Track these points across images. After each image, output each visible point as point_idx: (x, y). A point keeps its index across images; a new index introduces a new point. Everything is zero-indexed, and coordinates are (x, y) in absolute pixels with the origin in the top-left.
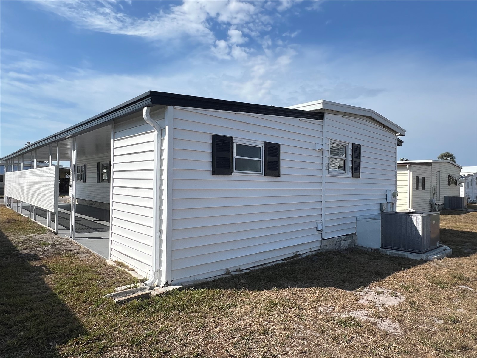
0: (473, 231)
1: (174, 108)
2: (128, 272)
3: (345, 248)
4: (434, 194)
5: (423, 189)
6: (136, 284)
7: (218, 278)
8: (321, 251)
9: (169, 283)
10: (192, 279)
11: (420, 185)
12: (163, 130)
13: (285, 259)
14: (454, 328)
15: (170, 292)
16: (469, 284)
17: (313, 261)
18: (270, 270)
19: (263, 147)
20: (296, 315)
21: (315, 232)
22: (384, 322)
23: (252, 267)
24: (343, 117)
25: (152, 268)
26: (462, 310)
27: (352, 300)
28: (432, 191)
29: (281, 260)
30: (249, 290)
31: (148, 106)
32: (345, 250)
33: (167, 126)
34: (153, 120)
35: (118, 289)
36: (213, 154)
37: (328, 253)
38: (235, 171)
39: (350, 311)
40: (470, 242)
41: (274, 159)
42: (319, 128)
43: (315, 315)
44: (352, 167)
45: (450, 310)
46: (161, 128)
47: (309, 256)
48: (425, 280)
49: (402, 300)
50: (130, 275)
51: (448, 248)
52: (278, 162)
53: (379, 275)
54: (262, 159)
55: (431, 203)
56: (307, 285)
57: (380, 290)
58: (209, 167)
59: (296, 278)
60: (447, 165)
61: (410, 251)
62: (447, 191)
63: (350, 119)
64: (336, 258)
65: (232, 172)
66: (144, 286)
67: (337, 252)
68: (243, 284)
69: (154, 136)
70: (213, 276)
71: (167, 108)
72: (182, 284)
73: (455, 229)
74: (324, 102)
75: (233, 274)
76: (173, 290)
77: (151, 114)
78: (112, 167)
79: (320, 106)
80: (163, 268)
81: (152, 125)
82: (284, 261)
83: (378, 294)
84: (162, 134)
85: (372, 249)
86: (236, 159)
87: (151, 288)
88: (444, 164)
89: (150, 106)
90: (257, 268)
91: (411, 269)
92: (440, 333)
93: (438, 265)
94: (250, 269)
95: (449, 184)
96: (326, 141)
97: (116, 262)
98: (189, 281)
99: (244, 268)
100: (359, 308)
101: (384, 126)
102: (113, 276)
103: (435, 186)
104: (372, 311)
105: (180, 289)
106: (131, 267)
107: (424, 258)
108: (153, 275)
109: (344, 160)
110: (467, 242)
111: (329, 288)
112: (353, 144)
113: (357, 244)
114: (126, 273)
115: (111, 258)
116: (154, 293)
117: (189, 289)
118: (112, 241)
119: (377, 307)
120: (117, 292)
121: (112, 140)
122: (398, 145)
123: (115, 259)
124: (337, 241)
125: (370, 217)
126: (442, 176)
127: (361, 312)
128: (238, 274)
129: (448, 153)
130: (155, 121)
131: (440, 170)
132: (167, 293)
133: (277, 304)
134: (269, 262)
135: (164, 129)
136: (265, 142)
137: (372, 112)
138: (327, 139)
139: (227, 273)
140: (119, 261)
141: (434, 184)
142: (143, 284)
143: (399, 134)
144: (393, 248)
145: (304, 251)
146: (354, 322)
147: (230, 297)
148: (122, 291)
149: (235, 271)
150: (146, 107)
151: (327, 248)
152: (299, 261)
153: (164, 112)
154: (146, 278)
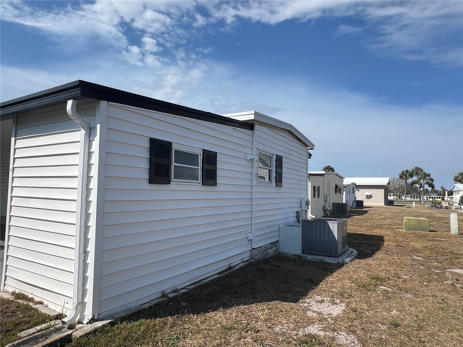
0: (363, 233)
1: (108, 104)
2: (34, 306)
3: (271, 255)
4: (326, 201)
5: (318, 197)
6: (49, 324)
7: (154, 304)
8: (252, 261)
9: (95, 318)
10: (124, 308)
11: (316, 193)
12: (92, 130)
13: (220, 273)
14: (400, 333)
15: (99, 330)
16: (385, 283)
17: (247, 273)
18: (208, 286)
19: (200, 154)
20: (256, 341)
21: (246, 242)
22: (340, 335)
23: (188, 286)
24: (269, 129)
25: (72, 299)
26: (395, 312)
27: (301, 314)
28: (325, 199)
29: (217, 274)
30: (194, 314)
31: (74, 98)
32: (272, 257)
33: (99, 125)
34: (80, 117)
35: (23, 334)
36: (151, 160)
37: (258, 262)
38: (173, 180)
39: (305, 327)
40: (366, 244)
41: (211, 167)
42: (249, 138)
43: (272, 336)
44: (276, 177)
45: (386, 313)
46: (89, 127)
47: (243, 267)
48: (351, 284)
49: (343, 308)
50: (38, 311)
51: (354, 250)
52: (215, 171)
53: (312, 282)
54: (200, 167)
55: (324, 210)
56: (251, 300)
57: (319, 298)
58: (146, 176)
59: (236, 293)
60: (334, 176)
61: (327, 255)
62: (334, 198)
63: (275, 131)
64: (267, 267)
65: (170, 181)
66: (61, 324)
67: (266, 261)
68: (185, 307)
69: (80, 135)
70: (148, 301)
71: (100, 103)
72: (113, 317)
73: (350, 232)
74: (256, 114)
75: (170, 296)
76: (102, 326)
77: (77, 108)
78: (11, 172)
79: (252, 117)
80: (89, 299)
81: (78, 122)
82: (220, 276)
83: (320, 303)
84: (91, 134)
85: (294, 255)
86: (174, 166)
87: (71, 327)
88: (332, 175)
89: (76, 100)
90: (194, 286)
91: (335, 274)
92: (391, 340)
93: (354, 267)
94: (187, 288)
95: (336, 193)
96: (255, 152)
97: (13, 294)
98: (120, 312)
99: (181, 288)
100: (311, 322)
101: (300, 140)
102: (11, 315)
103: (327, 194)
104: (323, 324)
105: (112, 324)
106: (37, 299)
107: (341, 261)
108: (74, 310)
109: (269, 171)
110: (364, 244)
111: (274, 303)
112: (277, 155)
113: (280, 251)
114: (32, 309)
115: (5, 288)
116: (77, 334)
117: (122, 322)
118: (7, 266)
119: (326, 318)
120: (22, 338)
121: (13, 139)
122: (309, 158)
123: (11, 290)
124: (265, 249)
125: (289, 224)
126: (331, 185)
127: (315, 326)
128: (176, 296)
129: (330, 166)
130: (82, 118)
131: (331, 180)
132: (95, 331)
133: (230, 329)
134: (205, 277)
135: (95, 128)
136: (203, 149)
137: (291, 126)
138: (257, 149)
139: (163, 295)
140: (17, 291)
141: (326, 192)
142: (58, 321)
143: (310, 148)
144: (313, 254)
145: (236, 262)
146: (314, 340)
147: (174, 326)
148: (30, 337)
149: (172, 292)
150: (71, 100)
151: (256, 258)
152: (234, 273)
153: (95, 108)
154: (61, 312)
